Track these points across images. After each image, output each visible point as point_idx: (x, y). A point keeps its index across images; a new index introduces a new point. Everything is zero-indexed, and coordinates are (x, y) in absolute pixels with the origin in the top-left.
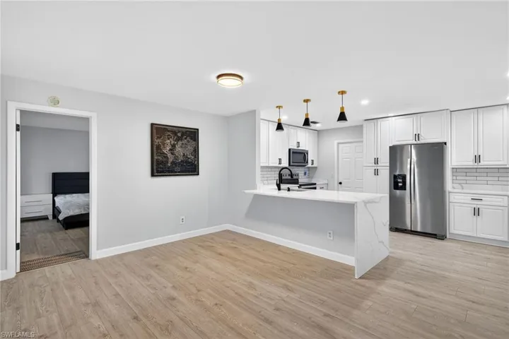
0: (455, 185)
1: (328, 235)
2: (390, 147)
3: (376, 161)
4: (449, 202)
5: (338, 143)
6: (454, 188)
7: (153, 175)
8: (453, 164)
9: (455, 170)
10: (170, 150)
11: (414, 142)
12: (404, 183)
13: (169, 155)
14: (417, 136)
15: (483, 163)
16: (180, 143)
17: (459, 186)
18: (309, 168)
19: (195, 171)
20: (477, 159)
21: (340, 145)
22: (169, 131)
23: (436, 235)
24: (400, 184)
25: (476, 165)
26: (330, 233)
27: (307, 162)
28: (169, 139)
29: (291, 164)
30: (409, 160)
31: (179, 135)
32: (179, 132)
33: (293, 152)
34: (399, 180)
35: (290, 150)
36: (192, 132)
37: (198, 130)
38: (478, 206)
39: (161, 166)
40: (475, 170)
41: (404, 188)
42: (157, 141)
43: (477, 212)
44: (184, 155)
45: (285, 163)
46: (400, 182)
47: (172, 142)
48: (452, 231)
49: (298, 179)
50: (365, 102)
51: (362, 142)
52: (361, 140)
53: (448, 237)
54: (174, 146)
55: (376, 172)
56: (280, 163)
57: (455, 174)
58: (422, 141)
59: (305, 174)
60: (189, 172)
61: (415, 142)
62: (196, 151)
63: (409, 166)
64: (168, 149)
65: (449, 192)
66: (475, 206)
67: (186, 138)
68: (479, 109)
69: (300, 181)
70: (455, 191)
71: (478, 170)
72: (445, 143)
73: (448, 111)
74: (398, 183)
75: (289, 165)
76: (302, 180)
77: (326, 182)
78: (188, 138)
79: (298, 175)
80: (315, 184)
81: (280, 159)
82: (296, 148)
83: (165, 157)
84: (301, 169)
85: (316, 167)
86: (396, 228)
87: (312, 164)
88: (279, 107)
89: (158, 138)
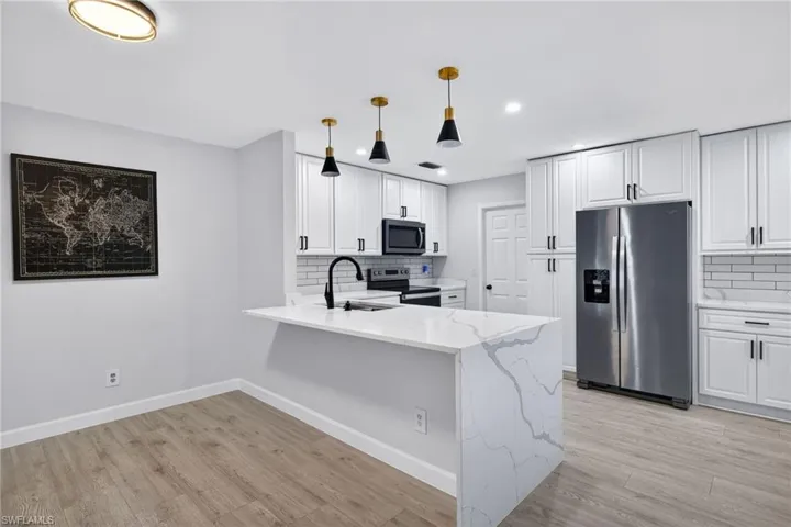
0: (709, 292)
1: (417, 419)
2: (578, 214)
3: (552, 243)
4: (698, 329)
5: (485, 210)
6: (706, 297)
7: (17, 277)
8: (705, 247)
9: (708, 260)
10: (70, 218)
11: (626, 202)
12: (606, 287)
13: (67, 230)
14: (632, 190)
15: (770, 244)
16: (100, 202)
17: (718, 294)
18: (428, 257)
19: (146, 266)
20: (757, 235)
21: (488, 213)
22: (66, 174)
23: (670, 399)
24: (598, 291)
25: (753, 249)
26: (419, 417)
27: (423, 247)
28: (65, 192)
29: (388, 250)
30: (615, 239)
31: (99, 183)
32: (97, 177)
33: (391, 227)
34: (595, 282)
35: (384, 222)
36: (135, 178)
37: (154, 174)
38: (761, 338)
39: (43, 255)
40: (749, 260)
41: (605, 298)
42: (28, 197)
43: (757, 350)
44: (113, 229)
45: (374, 248)
46: (598, 286)
47: (78, 201)
48: (706, 390)
49: (407, 281)
50: (513, 108)
51: (524, 205)
52: (522, 202)
53: (695, 402)
54: (82, 210)
55: (552, 266)
56: (361, 248)
57: (708, 268)
58: (641, 200)
59: (424, 269)
60: (128, 267)
61: (629, 202)
62: (149, 223)
63: (614, 253)
64: (65, 214)
65: (698, 308)
66: (753, 337)
67: (118, 193)
68: (759, 129)
69: (411, 283)
70: (709, 303)
71: (756, 260)
72: (690, 203)
73: (696, 135)
74: (593, 288)
75: (384, 252)
76: (417, 281)
77: (463, 285)
78: (126, 192)
79: (407, 272)
80: (438, 290)
81: (361, 241)
82: (398, 218)
83: (55, 235)
84: (414, 259)
85: (444, 257)
86: (590, 383)
87: (436, 251)
88: (329, 122)
89: (30, 189)
